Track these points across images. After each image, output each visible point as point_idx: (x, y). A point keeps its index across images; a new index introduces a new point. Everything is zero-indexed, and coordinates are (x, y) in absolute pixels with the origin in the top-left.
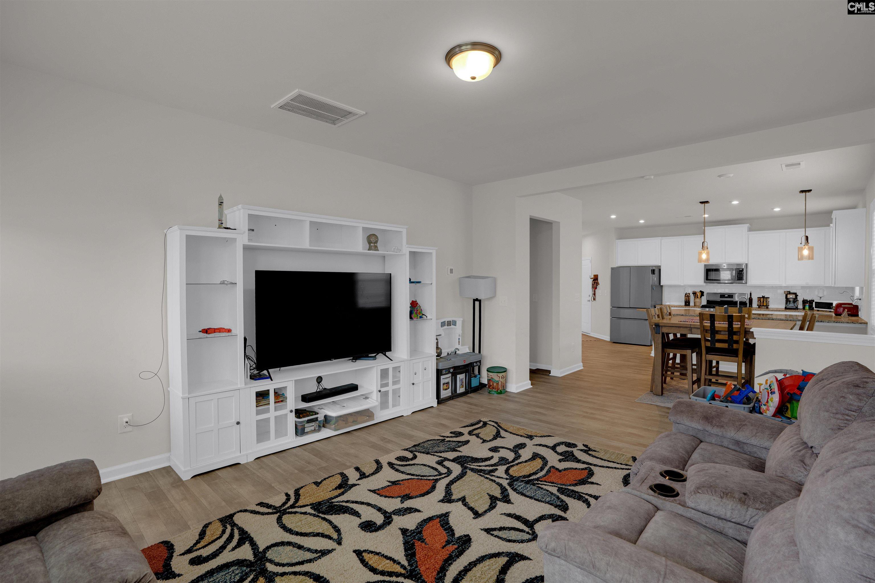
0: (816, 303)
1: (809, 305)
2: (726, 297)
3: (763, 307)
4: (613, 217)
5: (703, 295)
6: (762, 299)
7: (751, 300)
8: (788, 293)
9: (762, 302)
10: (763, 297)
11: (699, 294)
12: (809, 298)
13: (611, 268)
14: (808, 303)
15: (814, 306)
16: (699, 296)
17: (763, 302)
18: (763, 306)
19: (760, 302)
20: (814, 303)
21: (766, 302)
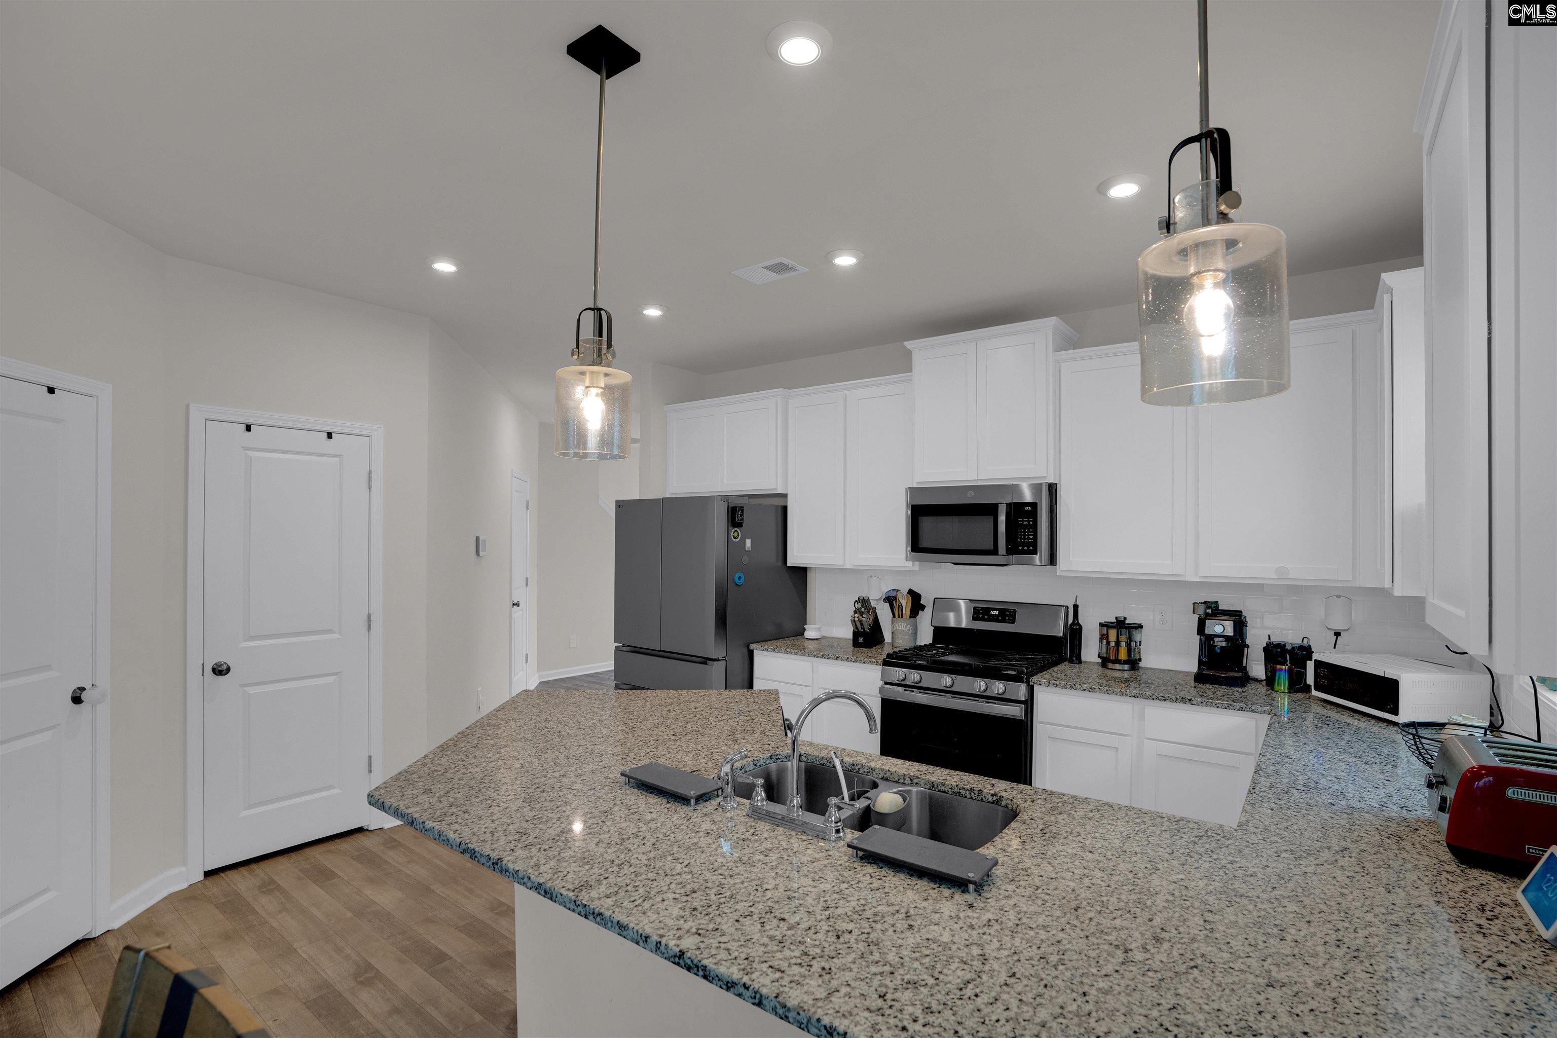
0: (1319, 664)
1: (1290, 671)
2: (994, 619)
3: (1117, 666)
4: (445, 267)
5: (923, 608)
6: (1113, 634)
7: (1075, 632)
8: (1209, 611)
9: (1113, 644)
10: (1120, 624)
11: (905, 603)
12: (1291, 638)
13: (617, 502)
14: (1284, 663)
15: (1310, 680)
16: (906, 610)
17: (1118, 643)
18: (1117, 661)
19: (1108, 643)
20: (1310, 665)
21: (1129, 646)
